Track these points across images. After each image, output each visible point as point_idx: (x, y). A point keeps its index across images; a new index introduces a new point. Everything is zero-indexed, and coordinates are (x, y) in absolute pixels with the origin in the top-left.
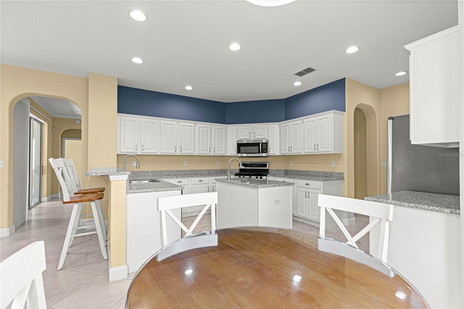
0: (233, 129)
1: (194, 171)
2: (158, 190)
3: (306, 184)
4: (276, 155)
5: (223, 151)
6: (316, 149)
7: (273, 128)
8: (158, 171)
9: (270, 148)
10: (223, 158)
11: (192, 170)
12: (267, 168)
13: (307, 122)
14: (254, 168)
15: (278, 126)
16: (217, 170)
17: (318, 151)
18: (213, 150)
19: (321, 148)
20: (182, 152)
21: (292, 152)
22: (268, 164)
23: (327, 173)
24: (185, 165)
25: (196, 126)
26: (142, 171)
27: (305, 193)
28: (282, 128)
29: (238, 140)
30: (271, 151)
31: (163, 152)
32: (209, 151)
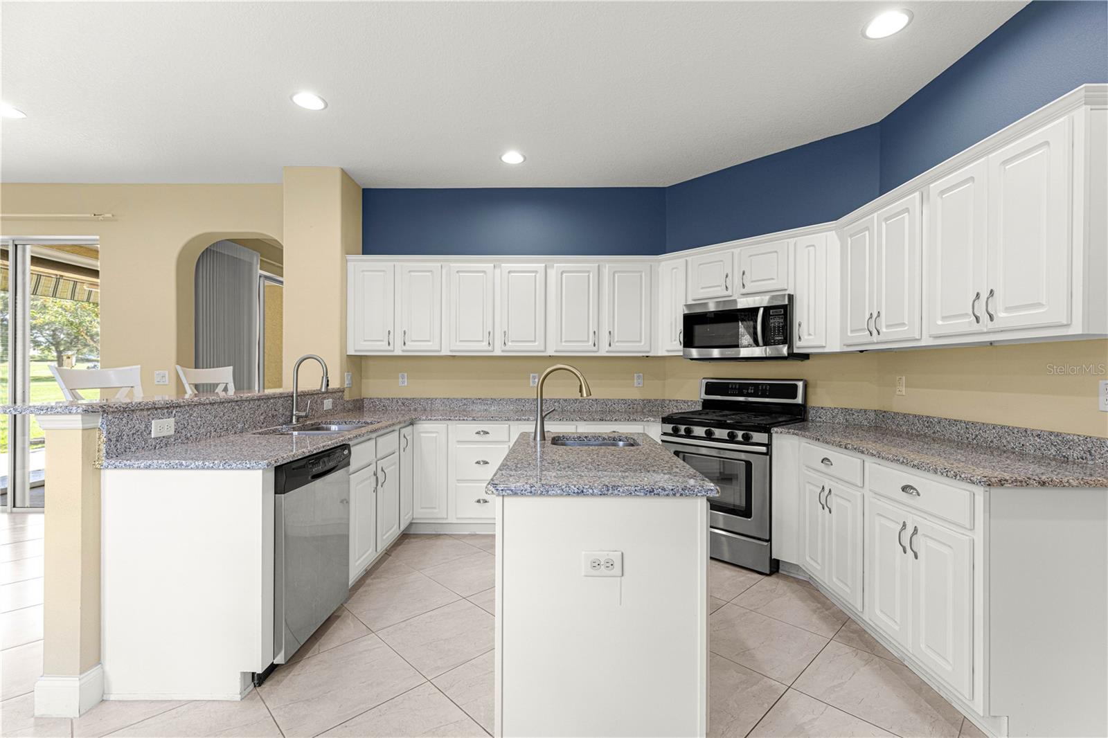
0: (673, 269)
1: (558, 401)
2: (181, 465)
3: (904, 489)
4: (826, 350)
5: (640, 342)
6: (984, 318)
7: (813, 246)
8: (457, 400)
9: (800, 325)
10: (648, 363)
11: (551, 400)
12: (799, 400)
13: (943, 192)
14: (751, 399)
15: (836, 237)
16: (633, 402)
17: (991, 325)
18: (605, 338)
19: (1007, 309)
20: (507, 348)
21: (881, 338)
22: (800, 384)
23: (1065, 442)
24: (531, 385)
25: (549, 271)
26: (420, 397)
27: (899, 528)
28: (849, 239)
29: (690, 302)
30: (805, 337)
31: (455, 348)
32: (591, 343)
